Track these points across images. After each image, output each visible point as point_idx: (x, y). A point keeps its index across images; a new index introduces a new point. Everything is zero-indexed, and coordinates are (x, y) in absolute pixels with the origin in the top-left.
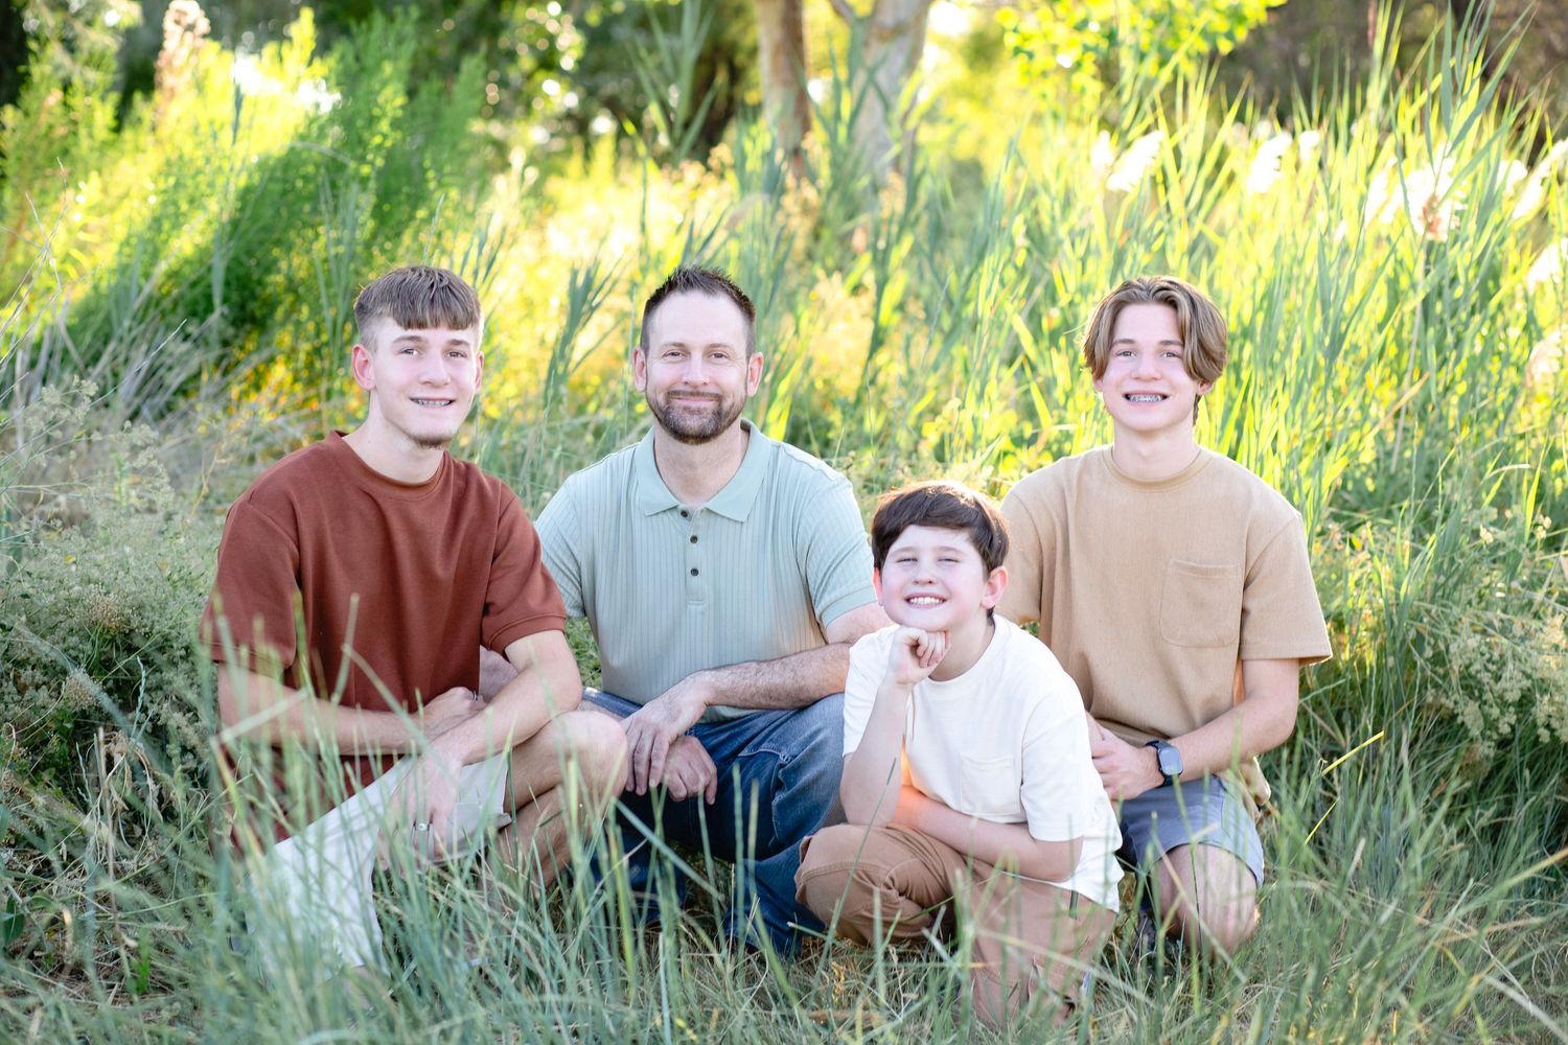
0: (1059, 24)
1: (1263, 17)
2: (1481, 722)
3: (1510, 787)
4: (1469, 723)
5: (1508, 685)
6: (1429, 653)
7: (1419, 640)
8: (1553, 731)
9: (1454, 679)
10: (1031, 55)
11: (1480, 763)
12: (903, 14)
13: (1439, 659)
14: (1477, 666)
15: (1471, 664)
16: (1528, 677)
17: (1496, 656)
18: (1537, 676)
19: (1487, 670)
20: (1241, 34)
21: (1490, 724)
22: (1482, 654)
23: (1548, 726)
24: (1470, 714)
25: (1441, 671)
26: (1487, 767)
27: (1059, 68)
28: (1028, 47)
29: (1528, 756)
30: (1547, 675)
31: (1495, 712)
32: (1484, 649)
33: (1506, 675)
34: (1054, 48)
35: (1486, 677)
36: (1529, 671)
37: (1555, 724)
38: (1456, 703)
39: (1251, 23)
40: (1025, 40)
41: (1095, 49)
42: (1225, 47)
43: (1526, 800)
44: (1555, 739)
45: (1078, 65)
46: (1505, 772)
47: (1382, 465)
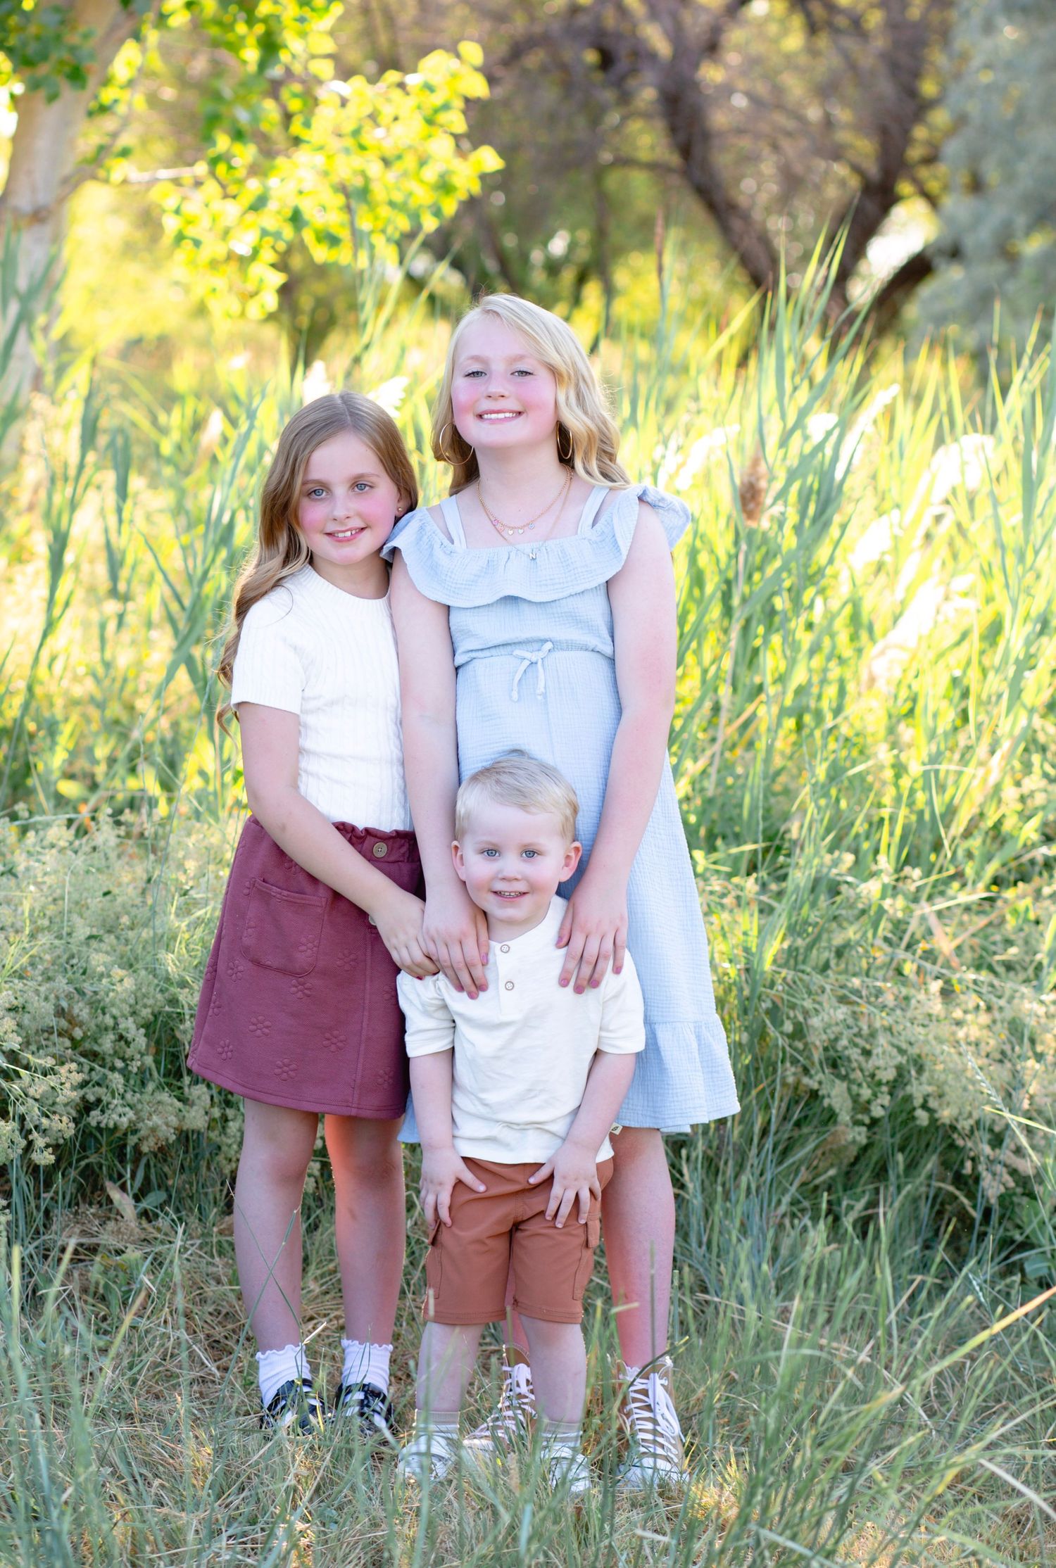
0: (230, 201)
1: (476, 188)
2: (849, 1104)
3: (881, 1172)
4: (837, 1108)
5: (881, 1063)
6: (788, 1027)
7: (774, 1012)
8: (931, 1111)
9: (817, 1055)
10: (197, 243)
11: (846, 1147)
12: (43, 198)
13: (799, 1032)
14: (844, 1042)
15: (836, 1039)
16: (902, 1051)
17: (865, 1030)
18: (913, 1051)
19: (856, 1045)
20: (450, 207)
21: (861, 1106)
22: (849, 1027)
23: (924, 1106)
24: (837, 1096)
25: (800, 1045)
26: (853, 1151)
27: (230, 256)
28: (191, 232)
29: (898, 1136)
30: (926, 1050)
31: (866, 1093)
32: (850, 1021)
33: (877, 1051)
34: (226, 233)
35: (854, 1054)
36: (904, 1046)
37: (933, 1103)
38: (820, 1083)
39: (462, 195)
40: (189, 222)
41: (277, 235)
42: (430, 224)
43: (899, 1189)
44: (933, 1121)
45: (256, 252)
46: (874, 1155)
47: (697, 787)
